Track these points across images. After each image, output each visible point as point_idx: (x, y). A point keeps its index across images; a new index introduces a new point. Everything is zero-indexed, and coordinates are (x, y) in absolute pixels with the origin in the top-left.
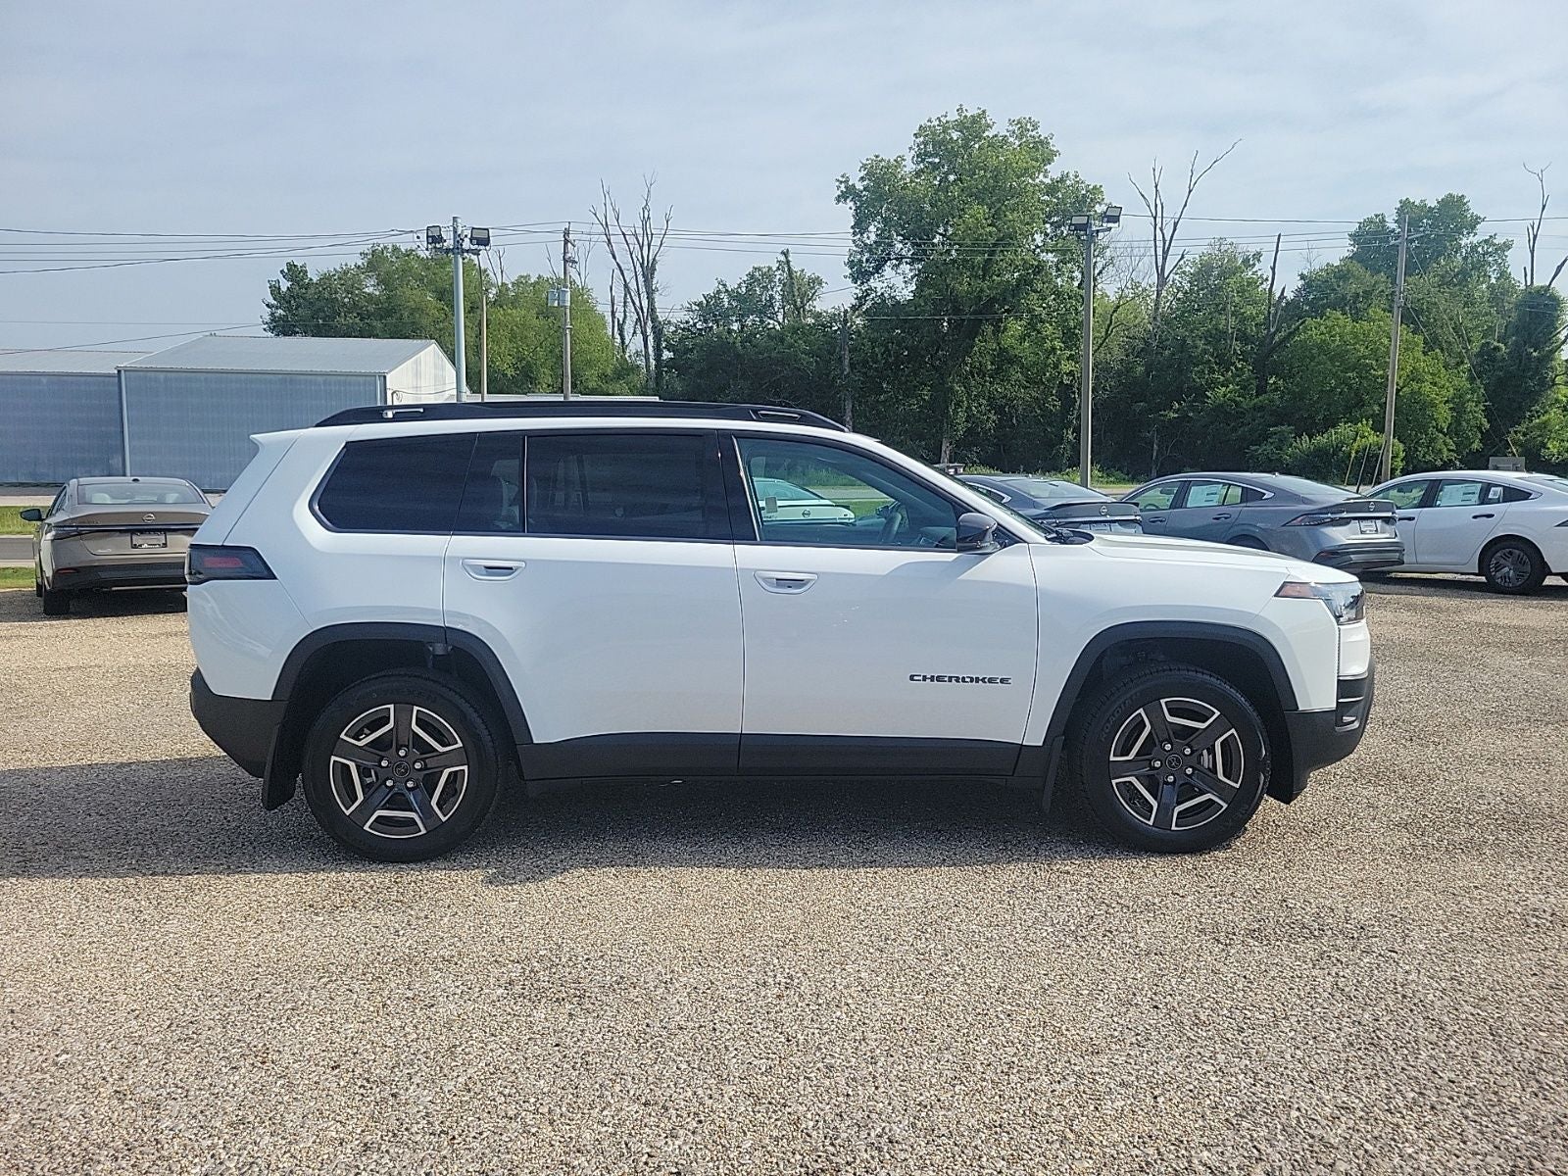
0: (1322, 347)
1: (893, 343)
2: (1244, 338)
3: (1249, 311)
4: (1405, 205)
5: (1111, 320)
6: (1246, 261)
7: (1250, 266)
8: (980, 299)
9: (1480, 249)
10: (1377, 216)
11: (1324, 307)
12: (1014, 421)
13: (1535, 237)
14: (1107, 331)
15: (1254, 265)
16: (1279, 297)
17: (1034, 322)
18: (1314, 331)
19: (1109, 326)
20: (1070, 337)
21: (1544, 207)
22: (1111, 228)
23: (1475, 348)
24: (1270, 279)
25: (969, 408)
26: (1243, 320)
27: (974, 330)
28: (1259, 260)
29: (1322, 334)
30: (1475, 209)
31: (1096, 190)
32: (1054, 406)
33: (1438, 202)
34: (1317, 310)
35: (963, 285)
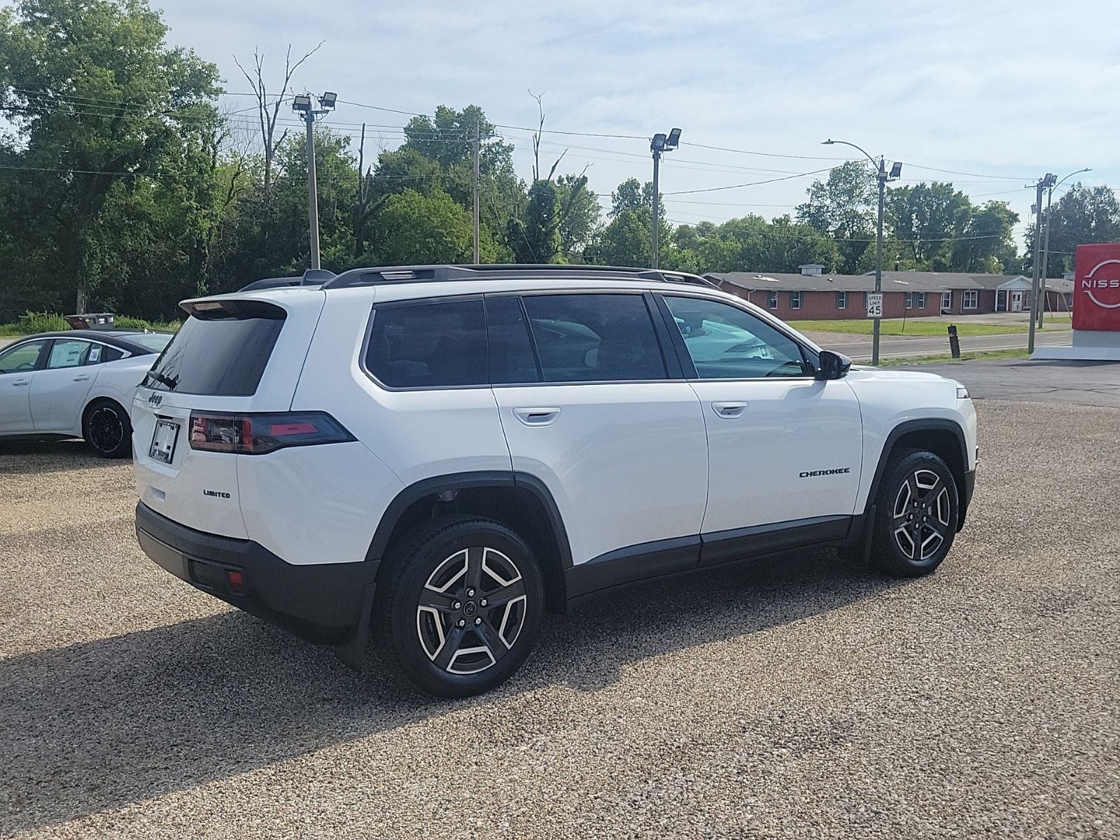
0: (406, 217)
1: (16, 193)
2: (341, 207)
3: (346, 185)
4: (441, 110)
5: (233, 184)
6: (338, 142)
7: (342, 148)
8: (110, 156)
9: (493, 149)
10: (421, 116)
11: (402, 185)
12: (147, 272)
13: (538, 144)
14: (230, 193)
15: (345, 147)
16: (367, 175)
17: (168, 182)
18: (398, 204)
19: (231, 190)
20: (204, 198)
21: (542, 122)
22: (328, 111)
23: (503, 222)
24: (359, 160)
25: (103, 260)
26: (341, 191)
27: (105, 185)
28: (348, 143)
29: (404, 207)
30: (489, 119)
31: (212, 67)
32: (182, 260)
33: (464, 111)
34: (396, 188)
35: (93, 142)
